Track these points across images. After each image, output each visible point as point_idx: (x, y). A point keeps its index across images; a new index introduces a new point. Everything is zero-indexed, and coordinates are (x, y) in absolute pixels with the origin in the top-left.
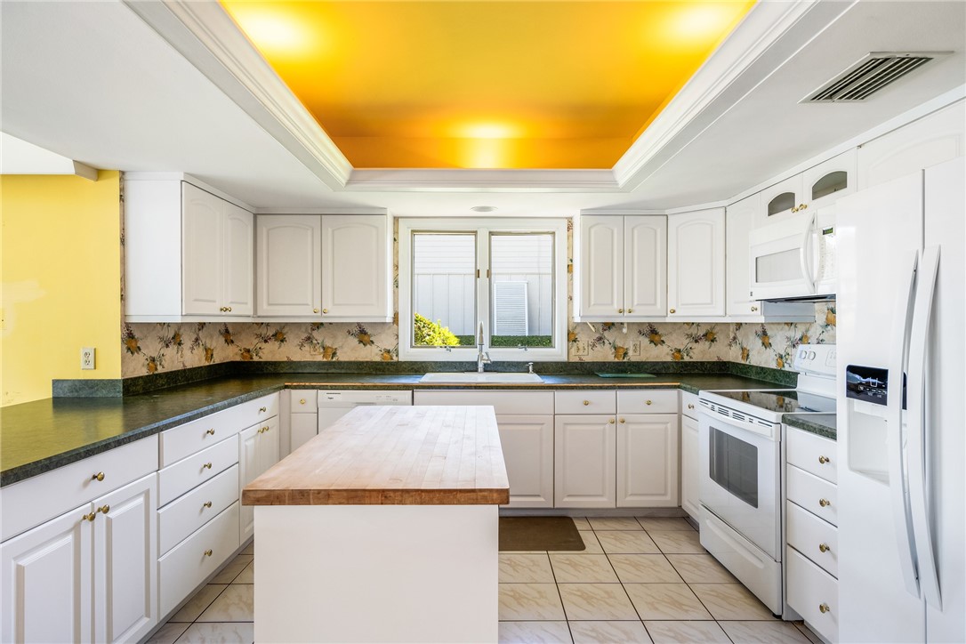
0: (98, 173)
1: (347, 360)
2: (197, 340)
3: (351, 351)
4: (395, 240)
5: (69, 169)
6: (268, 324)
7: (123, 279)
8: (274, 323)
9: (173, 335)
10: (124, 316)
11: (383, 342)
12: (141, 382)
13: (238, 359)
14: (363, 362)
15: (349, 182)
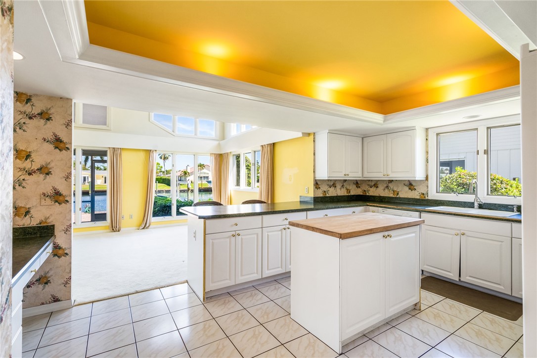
0: (309, 134)
1: (403, 197)
2: (343, 186)
3: (405, 193)
4: (427, 139)
5: (300, 135)
6: (372, 180)
7: (314, 166)
8: (374, 180)
9: (333, 183)
10: (314, 177)
11: (421, 189)
12: (320, 198)
13: (362, 194)
14: (410, 198)
15: (384, 121)
